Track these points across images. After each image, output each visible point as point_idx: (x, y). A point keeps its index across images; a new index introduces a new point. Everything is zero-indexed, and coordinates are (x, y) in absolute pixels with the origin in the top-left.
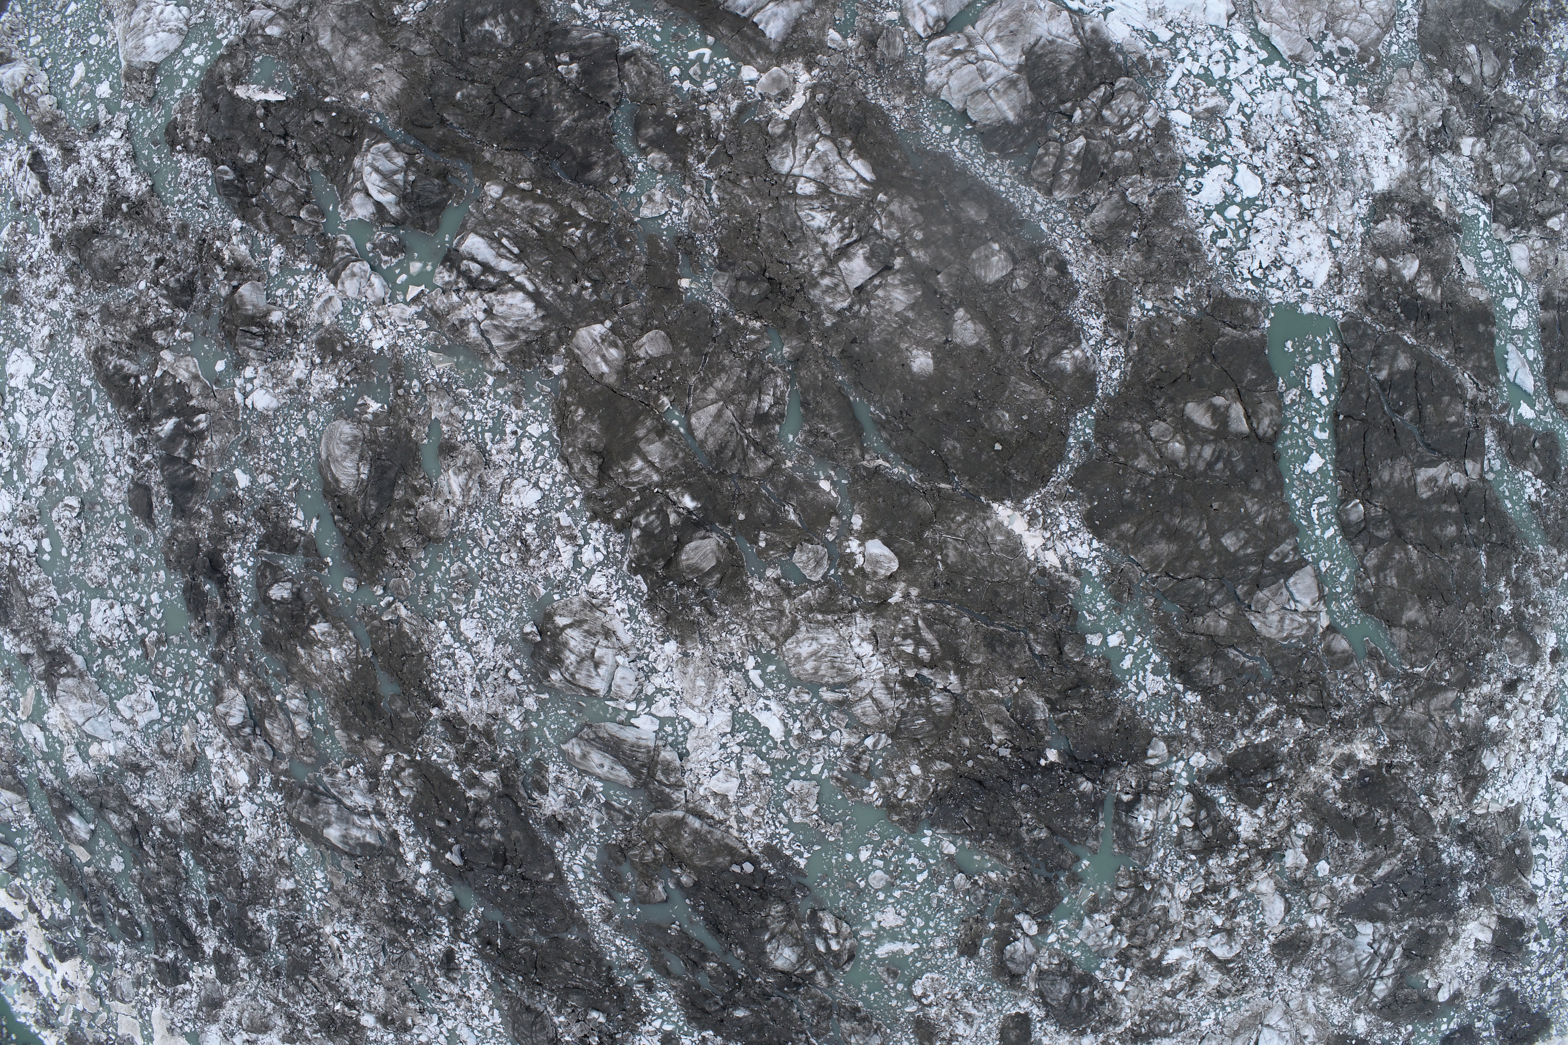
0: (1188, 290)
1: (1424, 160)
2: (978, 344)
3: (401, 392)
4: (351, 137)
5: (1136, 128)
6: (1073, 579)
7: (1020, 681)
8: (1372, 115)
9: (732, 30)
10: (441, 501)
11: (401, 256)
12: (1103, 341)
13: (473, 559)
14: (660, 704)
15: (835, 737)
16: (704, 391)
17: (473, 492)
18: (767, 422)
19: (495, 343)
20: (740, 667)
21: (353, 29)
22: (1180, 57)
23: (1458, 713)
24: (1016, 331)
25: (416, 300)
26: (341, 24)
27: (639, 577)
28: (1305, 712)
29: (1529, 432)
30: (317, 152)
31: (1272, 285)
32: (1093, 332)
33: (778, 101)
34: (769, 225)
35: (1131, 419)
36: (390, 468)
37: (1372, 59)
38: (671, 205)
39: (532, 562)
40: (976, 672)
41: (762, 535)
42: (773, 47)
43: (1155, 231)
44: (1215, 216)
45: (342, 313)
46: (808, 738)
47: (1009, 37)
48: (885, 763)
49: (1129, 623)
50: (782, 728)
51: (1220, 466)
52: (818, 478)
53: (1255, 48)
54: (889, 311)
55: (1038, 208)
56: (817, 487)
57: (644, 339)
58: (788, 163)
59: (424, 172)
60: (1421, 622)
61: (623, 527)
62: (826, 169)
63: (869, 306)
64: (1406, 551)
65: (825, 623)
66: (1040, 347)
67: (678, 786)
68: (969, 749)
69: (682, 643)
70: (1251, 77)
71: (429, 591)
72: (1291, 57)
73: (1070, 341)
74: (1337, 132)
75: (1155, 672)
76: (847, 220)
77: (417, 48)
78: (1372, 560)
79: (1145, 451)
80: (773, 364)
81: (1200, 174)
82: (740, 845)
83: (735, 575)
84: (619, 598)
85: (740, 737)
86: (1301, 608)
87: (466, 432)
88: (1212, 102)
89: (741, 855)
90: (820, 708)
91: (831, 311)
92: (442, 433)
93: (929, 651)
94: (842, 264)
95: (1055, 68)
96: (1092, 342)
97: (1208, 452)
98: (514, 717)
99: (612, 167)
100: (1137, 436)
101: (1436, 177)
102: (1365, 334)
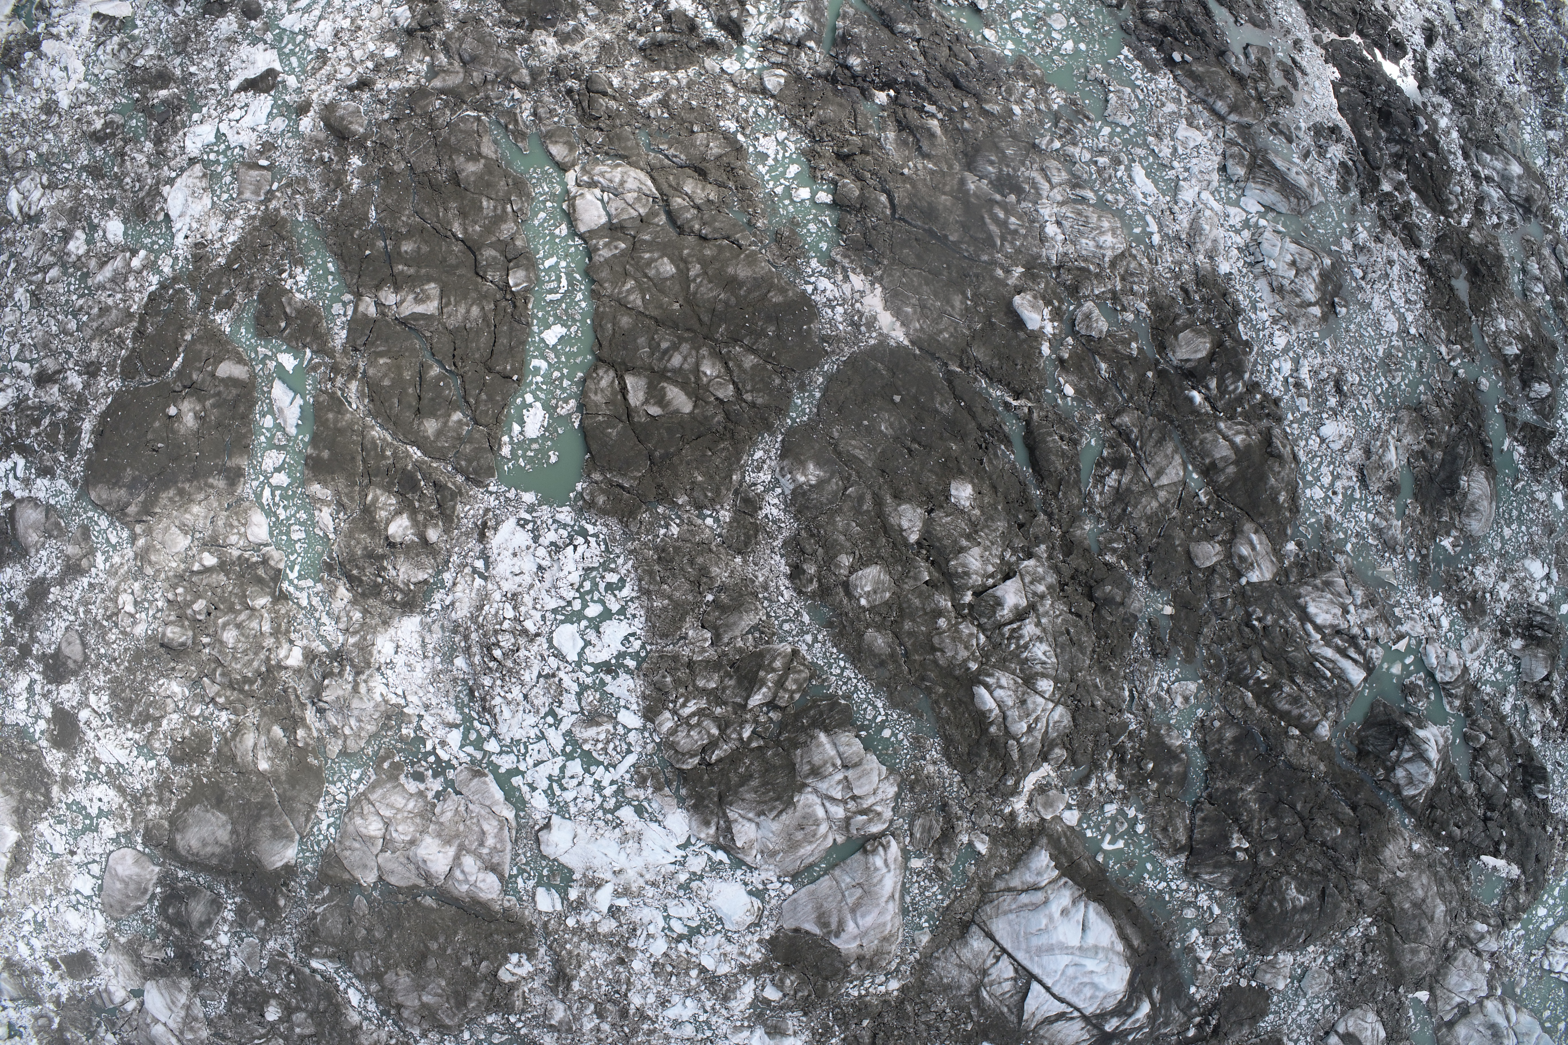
0: (662, 531)
1: (353, 645)
2: (899, 505)
3: (1424, 551)
4: (1433, 807)
5: (686, 711)
6: (839, 258)
7: (906, 171)
8: (403, 702)
9: (1079, 866)
10: (1405, 441)
11: (1407, 681)
12: (767, 490)
13: (1381, 385)
14: (1238, 219)
15: (1087, 156)
16: (1168, 501)
17: (1378, 443)
18: (1113, 460)
19: (1342, 581)
20: (1165, 236)
21: (1414, 917)
22: (614, 787)
23: (431, 66)
24: (857, 511)
25: (1401, 637)
26: (1425, 923)
27: (1244, 338)
28: (609, 91)
29: (287, 341)
30: (1462, 796)
31: (565, 526)
32: (776, 501)
33: (1048, 784)
34: (1084, 654)
35: (753, 405)
36: (1443, 482)
37: (386, 765)
38: (1168, 691)
39: (1335, 370)
40: (948, 188)
41: (1135, 353)
42: (1044, 841)
43: (690, 597)
44: (615, 607)
45: (1462, 637)
46: (1111, 160)
47: (806, 824)
48: (1042, 123)
49: (785, 207)
50: (1134, 174)
51: (664, 345)
52: (1073, 399)
53: (525, 789)
54: (985, 550)
55: (809, 638)
56: (1077, 391)
57: (1215, 560)
58: (1056, 716)
59: (1381, 759)
60: (462, 159)
61: (1254, 387)
62: (1023, 702)
63: (1002, 558)
64: (465, 231)
65: (1085, 260)
66: (835, 494)
67: (1230, 142)
68: (965, 118)
69: (1214, 270)
70: (536, 756)
71: (1420, 364)
72: (485, 775)
73: (804, 494)
74: (449, 686)
75: (766, 156)
76: (1013, 646)
77: (1365, 887)
78: (507, 229)
79: (745, 371)
80: (1099, 517)
81: (621, 655)
82: (1180, 78)
83: (1162, 321)
84: (1264, 322)
85: (1171, 174)
86: (597, 192)
87: (1375, 502)
88: (592, 732)
89: (1182, 69)
90: (1097, 185)
91: (1039, 558)
92: (1396, 506)
93: (996, 215)
94: (1024, 603)
95: (764, 784)
96: (779, 490)
97: (676, 360)
98: (1363, 236)
99: (1216, 737)
100: (749, 388)
101: (342, 626)
102: (469, 461)
